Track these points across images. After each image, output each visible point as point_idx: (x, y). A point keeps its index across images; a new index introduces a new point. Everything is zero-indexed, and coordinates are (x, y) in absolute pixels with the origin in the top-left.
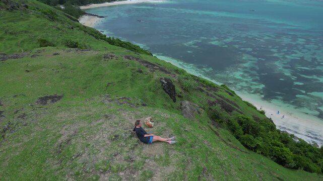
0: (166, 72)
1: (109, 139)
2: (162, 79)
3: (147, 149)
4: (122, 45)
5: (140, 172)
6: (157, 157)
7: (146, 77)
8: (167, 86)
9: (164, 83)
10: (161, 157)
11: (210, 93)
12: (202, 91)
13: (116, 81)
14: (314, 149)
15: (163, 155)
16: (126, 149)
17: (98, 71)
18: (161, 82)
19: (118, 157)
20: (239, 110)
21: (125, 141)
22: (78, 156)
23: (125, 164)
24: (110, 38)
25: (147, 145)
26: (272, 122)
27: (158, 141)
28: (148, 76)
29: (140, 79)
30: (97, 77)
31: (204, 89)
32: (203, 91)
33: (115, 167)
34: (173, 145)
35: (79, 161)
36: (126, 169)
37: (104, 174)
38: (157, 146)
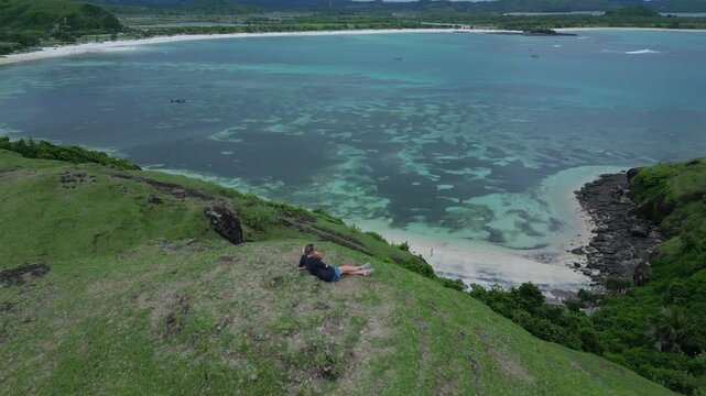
0: (204, 197)
1: (265, 287)
2: (208, 209)
3: (335, 289)
4: (57, 155)
5: (347, 321)
6: (358, 295)
7: (171, 211)
8: (224, 222)
9: (215, 217)
10: (364, 295)
11: (304, 226)
12: (288, 224)
13: (111, 228)
14: (501, 295)
15: (366, 292)
16: (306, 294)
17: (59, 212)
18: (208, 216)
19: (301, 307)
20: (364, 249)
21: (297, 282)
22: (226, 324)
23: (319, 313)
24: (22, 142)
25: (333, 284)
26: (424, 260)
27: (346, 274)
28: (176, 207)
29: (161, 218)
30: (63, 225)
31: (291, 220)
32: (291, 225)
33: (305, 321)
34: (370, 275)
35: (233, 330)
36: (323, 320)
37: (292, 336)
38: (348, 281)
